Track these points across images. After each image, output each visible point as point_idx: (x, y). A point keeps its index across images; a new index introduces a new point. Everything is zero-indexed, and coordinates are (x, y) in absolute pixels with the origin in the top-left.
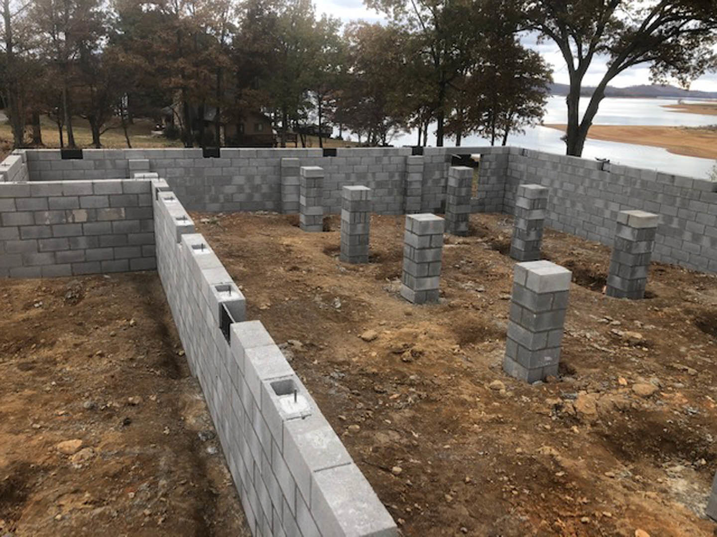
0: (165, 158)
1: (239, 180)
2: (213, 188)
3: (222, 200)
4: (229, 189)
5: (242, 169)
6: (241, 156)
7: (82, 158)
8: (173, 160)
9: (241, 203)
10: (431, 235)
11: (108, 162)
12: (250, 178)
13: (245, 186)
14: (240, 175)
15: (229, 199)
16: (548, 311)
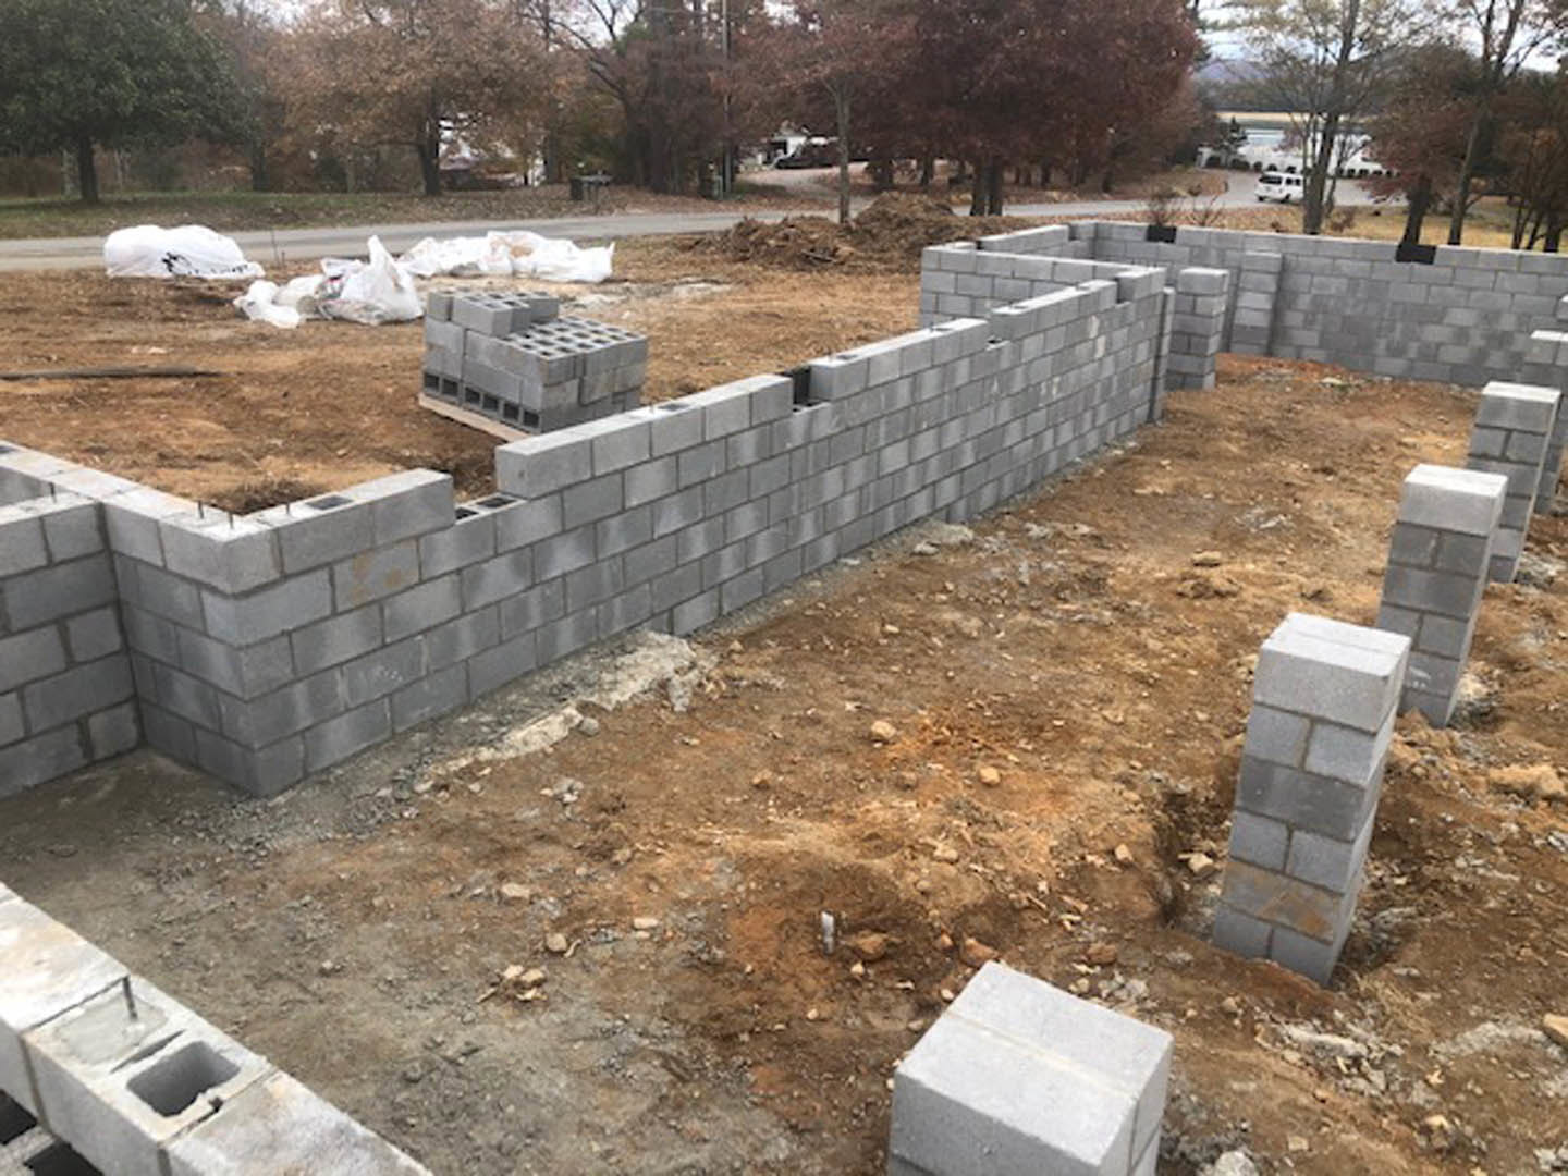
0: (1315, 255)
1: (1461, 317)
2: (1399, 326)
3: (1412, 354)
4: (1433, 333)
5: (1474, 295)
6: (1481, 265)
7: (1172, 241)
8: (1328, 261)
9: (1455, 366)
10: (1509, 431)
11: (1214, 253)
12: (1489, 316)
13: (1472, 332)
14: (1467, 307)
15: (1430, 354)
16: (1420, 567)
